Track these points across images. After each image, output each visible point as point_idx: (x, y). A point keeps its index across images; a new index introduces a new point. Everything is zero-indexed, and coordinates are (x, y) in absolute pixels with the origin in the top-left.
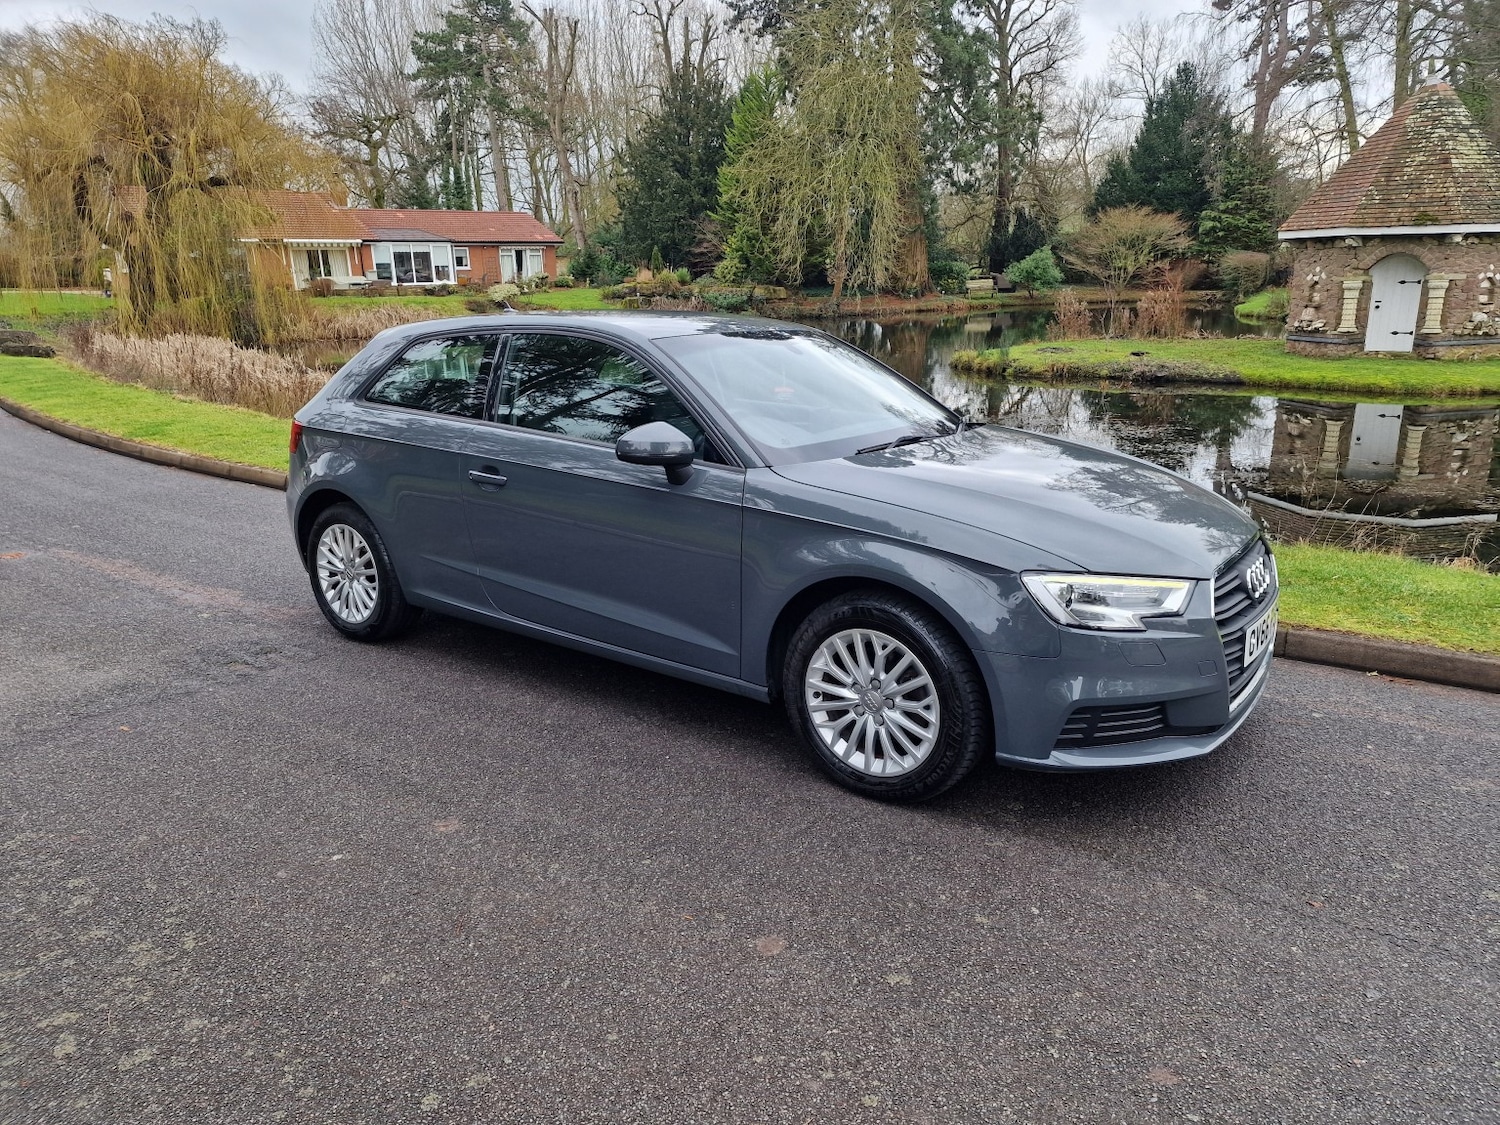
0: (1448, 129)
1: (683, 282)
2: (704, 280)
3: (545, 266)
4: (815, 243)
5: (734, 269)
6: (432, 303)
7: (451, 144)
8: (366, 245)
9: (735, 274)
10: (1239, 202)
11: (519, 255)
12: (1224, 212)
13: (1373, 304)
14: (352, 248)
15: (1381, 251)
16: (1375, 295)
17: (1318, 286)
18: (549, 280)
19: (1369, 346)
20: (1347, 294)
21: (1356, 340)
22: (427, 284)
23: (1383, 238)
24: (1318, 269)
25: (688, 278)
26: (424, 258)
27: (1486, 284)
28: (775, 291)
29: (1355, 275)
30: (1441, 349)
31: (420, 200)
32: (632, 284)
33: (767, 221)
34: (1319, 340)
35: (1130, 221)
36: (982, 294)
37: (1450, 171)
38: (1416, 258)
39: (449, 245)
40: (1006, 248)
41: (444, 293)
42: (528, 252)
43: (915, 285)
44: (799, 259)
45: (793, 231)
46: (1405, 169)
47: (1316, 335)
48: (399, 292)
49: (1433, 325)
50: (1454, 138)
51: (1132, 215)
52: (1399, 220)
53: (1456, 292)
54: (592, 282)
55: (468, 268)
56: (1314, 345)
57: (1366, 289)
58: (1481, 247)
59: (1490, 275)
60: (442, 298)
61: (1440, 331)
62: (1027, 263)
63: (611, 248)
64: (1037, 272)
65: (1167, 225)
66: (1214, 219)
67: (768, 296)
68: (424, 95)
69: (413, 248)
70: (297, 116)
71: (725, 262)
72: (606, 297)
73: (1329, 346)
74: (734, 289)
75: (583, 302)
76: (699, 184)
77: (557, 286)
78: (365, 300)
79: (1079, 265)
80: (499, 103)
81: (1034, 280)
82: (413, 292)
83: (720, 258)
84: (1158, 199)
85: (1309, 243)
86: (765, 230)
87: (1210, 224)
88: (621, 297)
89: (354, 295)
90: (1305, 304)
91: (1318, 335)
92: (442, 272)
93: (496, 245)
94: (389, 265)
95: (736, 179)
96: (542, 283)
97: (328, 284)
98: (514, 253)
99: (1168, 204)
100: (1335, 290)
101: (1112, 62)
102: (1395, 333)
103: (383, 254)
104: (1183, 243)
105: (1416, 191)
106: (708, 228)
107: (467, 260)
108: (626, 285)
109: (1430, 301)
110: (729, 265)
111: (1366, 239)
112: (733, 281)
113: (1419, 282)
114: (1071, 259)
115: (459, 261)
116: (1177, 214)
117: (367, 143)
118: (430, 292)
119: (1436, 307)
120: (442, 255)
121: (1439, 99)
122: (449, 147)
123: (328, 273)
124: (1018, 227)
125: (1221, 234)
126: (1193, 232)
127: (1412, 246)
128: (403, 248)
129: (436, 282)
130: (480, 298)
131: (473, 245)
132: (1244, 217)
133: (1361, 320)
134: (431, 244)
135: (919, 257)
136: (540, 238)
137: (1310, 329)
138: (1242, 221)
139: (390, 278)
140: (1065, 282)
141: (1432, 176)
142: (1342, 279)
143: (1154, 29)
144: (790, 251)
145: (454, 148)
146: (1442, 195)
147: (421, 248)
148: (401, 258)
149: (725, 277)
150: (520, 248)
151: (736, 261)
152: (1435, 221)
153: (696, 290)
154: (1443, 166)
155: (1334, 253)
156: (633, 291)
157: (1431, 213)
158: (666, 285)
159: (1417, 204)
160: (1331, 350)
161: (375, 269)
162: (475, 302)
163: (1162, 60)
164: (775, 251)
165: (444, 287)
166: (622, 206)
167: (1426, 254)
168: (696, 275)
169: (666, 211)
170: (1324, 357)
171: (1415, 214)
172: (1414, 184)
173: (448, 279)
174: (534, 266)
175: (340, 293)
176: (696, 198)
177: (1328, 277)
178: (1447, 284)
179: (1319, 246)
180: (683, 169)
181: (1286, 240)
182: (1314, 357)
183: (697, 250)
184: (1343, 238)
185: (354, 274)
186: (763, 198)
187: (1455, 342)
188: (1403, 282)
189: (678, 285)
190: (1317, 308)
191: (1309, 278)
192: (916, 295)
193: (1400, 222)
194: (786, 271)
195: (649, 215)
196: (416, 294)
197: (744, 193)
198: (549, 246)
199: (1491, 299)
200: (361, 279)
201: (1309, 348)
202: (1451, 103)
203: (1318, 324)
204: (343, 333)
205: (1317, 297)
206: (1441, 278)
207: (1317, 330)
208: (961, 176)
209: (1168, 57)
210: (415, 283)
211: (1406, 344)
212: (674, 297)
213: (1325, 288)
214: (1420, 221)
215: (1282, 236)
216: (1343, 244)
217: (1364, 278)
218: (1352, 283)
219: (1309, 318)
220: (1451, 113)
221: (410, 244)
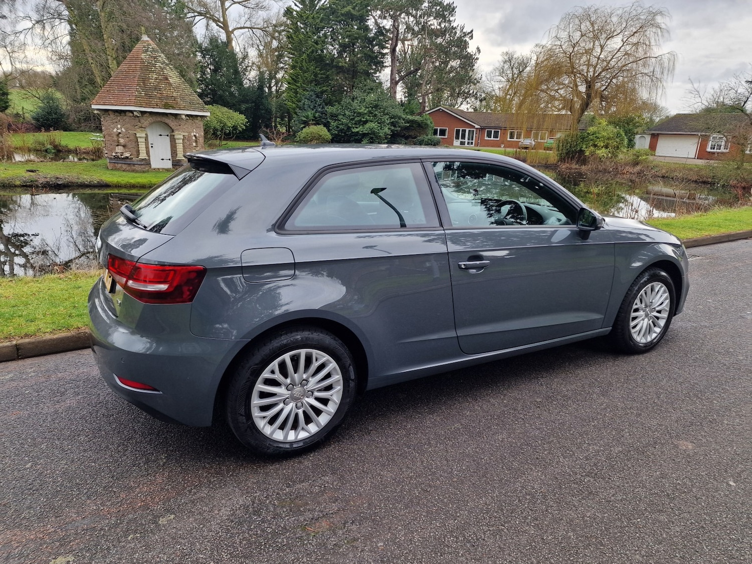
0: (162, 64)
13: (150, 146)
15: (150, 119)
16: (150, 141)
17: (121, 135)
19: (153, 166)
20: (139, 140)
21: (147, 162)
23: (151, 113)
24: (119, 126)
27: (194, 138)
29: (141, 130)
34: (129, 163)
37: (170, 84)
38: (167, 125)
46: (150, 80)
47: (125, 160)
49: (180, 156)
50: (165, 69)
53: (186, 141)
56: (126, 166)
57: (147, 139)
58: (190, 121)
59: (195, 134)
61: (184, 158)
73: (136, 166)
85: (110, 112)
90: (117, 144)
91: (128, 160)
100: (132, 138)
102: (163, 159)
105: (159, 92)
109: (177, 145)
111: (143, 113)
113: (168, 136)
119: (180, 148)
121: (152, 48)
127: (164, 118)
133: (148, 153)
137: (123, 157)
141: (163, 86)
142: (135, 132)
146: (171, 95)
152: (173, 108)
154: (166, 81)
155: (127, 119)
157: (170, 103)
159: (162, 99)
160: (137, 168)
167: (172, 123)
170: (133, 171)
171: (163, 103)
172: (157, 88)
177: (126, 131)
178: (182, 137)
179: (117, 114)
181: (98, 110)
182: (129, 171)
184: (132, 112)
188: (161, 135)
190: (124, 146)
191: (115, 130)
193: (157, 106)
199: (197, 144)
201: (124, 167)
202: (157, 51)
203: (127, 154)
205: (122, 141)
206: (180, 134)
207: (127, 158)
211: (169, 165)
213: (126, 136)
214: (166, 106)
215: (93, 107)
216: (131, 115)
217: (145, 132)
218: (141, 134)
219: (121, 151)
220: (160, 56)
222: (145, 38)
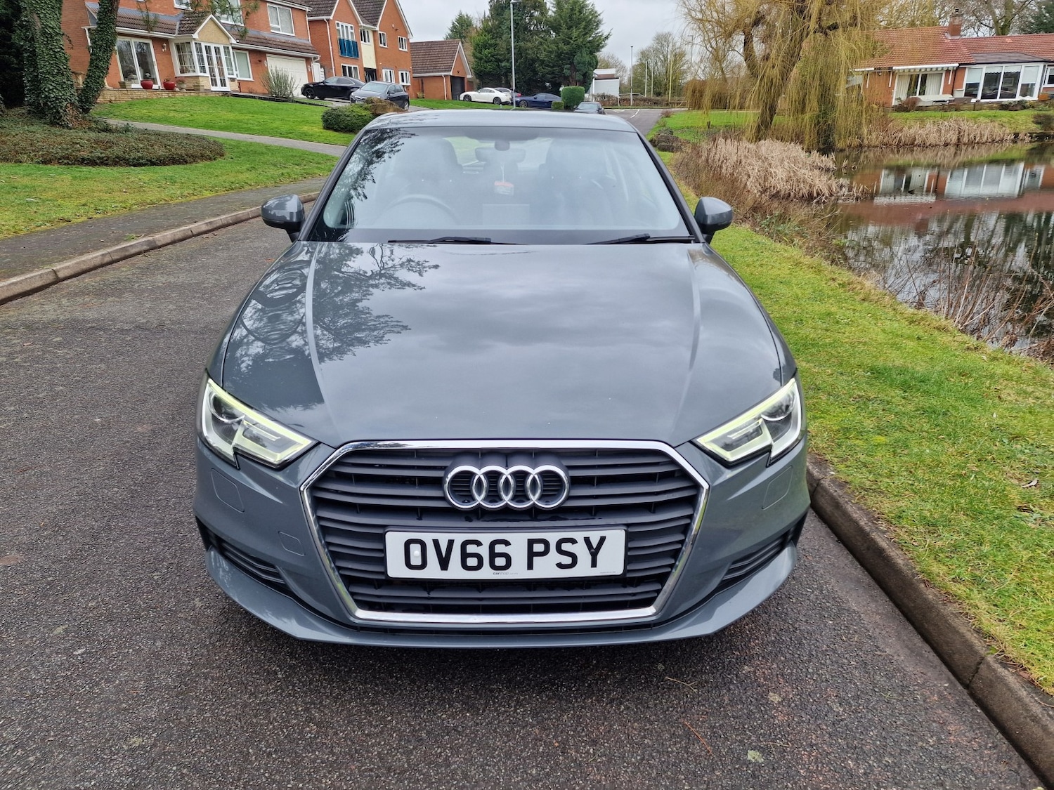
6: (1002, 116)
8: (964, 68)
14: (948, 71)
22: (1005, 101)
26: (1014, 77)
39: (1043, 65)
41: (1019, 107)
48: (976, 107)
60: (1012, 113)
69: (1004, 69)
78: (939, 114)
89: (934, 110)
92: (1027, 90)
94: (978, 84)
97: (915, 102)
103: (976, 75)
115: (1050, 79)
118: (1004, 107)
120: (1031, 75)
123: (922, 93)
128: (995, 69)
129: (1018, 98)
134: (1025, 65)
139: (975, 96)
147: (1012, 69)
148: (991, 79)
161: (964, 88)
162: (1046, 116)
165: (1023, 102)
173: (1031, 95)
175: (920, 109)
185: (943, 93)
196: (991, 108)
200: (948, 97)
210: (998, 99)
221: (1004, 65)
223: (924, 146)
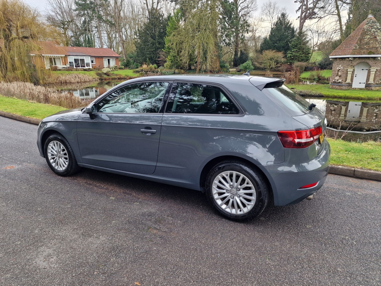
0: (375, 29)
1: (155, 68)
2: (161, 67)
3: (116, 63)
4: (191, 58)
5: (170, 65)
6: (86, 73)
7: (86, 29)
8: (66, 56)
9: (170, 66)
10: (297, 49)
11: (109, 60)
12: (293, 52)
13: (355, 75)
14: (62, 57)
15: (358, 61)
16: (355, 73)
17: (340, 70)
18: (117, 67)
19: (353, 87)
20: (349, 73)
21: (350, 85)
23: (359, 58)
24: (340, 66)
25: (156, 67)
26: (83, 61)
28: (181, 71)
29: (351, 68)
30: (373, 87)
31: (78, 45)
32: (142, 69)
33: (179, 52)
34: (340, 85)
35: (270, 54)
36: (233, 72)
37: (377, 40)
38: (368, 63)
39: (90, 57)
40: (238, 60)
41: (89, 70)
42: (111, 60)
43: (216, 70)
44: (188, 62)
45: (186, 55)
46: (365, 39)
47: (339, 83)
48: (76, 70)
49: (371, 81)
50: (377, 32)
51: (271, 52)
52: (364, 53)
53: (378, 72)
54: (129, 68)
55: (95, 64)
56: (338, 86)
57: (353, 72)
60: (88, 72)
61: (373, 83)
62: (245, 64)
63: (133, 59)
64: (248, 67)
65: (280, 55)
66: (291, 54)
67: (179, 72)
68: (78, 15)
69: (79, 58)
70: (42, 20)
71: (167, 63)
72: (134, 72)
73: (343, 86)
74: (170, 70)
75: (128, 73)
76: (158, 42)
77: (120, 69)
78: (67, 72)
79: (258, 65)
80: (100, 18)
81: (247, 69)
82: (80, 70)
83: (165, 62)
84: (276, 48)
85: (338, 59)
86: (178, 55)
87: (290, 55)
88: (138, 72)
89: (64, 70)
90: (336, 75)
91: (340, 83)
92: (88, 65)
93: (102, 57)
94: (73, 62)
95: (170, 40)
96: (116, 68)
97: (55, 67)
98: (107, 60)
99: (279, 50)
100: (345, 72)
101: (262, 12)
102: (360, 83)
103: (71, 59)
104: (283, 60)
105: (368, 45)
106: (162, 54)
107: (94, 61)
108: (140, 69)
109: (371, 75)
110: (168, 63)
111: (354, 58)
112: (169, 68)
113: (367, 70)
114: (256, 63)
115: (92, 62)
116: (282, 52)
117: (63, 28)
118: (85, 70)
119: (372, 76)
120: (88, 60)
121: (373, 21)
122: (86, 30)
123: (55, 64)
124: (241, 55)
125: (292, 57)
126: (285, 57)
127: (367, 60)
128: (77, 58)
129: (87, 67)
130: (99, 72)
131: (96, 57)
132: (298, 53)
133: (352, 80)
134: (85, 57)
135: (217, 62)
136: (114, 56)
137: (337, 82)
138: (298, 54)
139: (73, 66)
140: (254, 69)
141: (372, 42)
142: (347, 69)
143: (272, 4)
144: (185, 60)
145: (87, 30)
146: (375, 47)
147: (82, 58)
148: (76, 60)
149: (167, 67)
150: (109, 58)
151: (170, 62)
152: (374, 54)
153: (159, 70)
154: (375, 39)
155: (345, 62)
156: (142, 70)
157: (372, 51)
158: (151, 69)
159: (369, 49)
160: (344, 88)
161: (69, 63)
162: (99, 73)
163: (274, 12)
164: (181, 60)
165: (89, 69)
166: (137, 47)
167: (371, 62)
168: (158, 67)
169: (149, 49)
170: (341, 89)
171: (368, 51)
172: (367, 43)
173: (90, 66)
174: (113, 63)
175: (60, 70)
176: (157, 45)
177: (343, 68)
178: (375, 70)
179: (341, 60)
180: (153, 37)
181: (332, 58)
182: (339, 89)
183: (159, 60)
184: (348, 58)
185: (63, 65)
186: (178, 45)
187: (376, 86)
188: (363, 70)
189: (154, 69)
190: (340, 76)
191: (337, 68)
192: (217, 72)
193: (364, 54)
194: (184, 65)
195: (144, 50)
196: (81, 70)
197: (172, 44)
198: (117, 58)
200: (65, 66)
201: (337, 87)
202: (375, 22)
203: (340, 81)
204: (62, 81)
205: (340, 73)
206: (374, 69)
207: (340, 82)
208: (227, 41)
209: (276, 12)
210: (80, 68)
211: (363, 86)
212: (153, 72)
213: (342, 71)
214: (369, 53)
215: (330, 57)
216: (348, 59)
217: (353, 68)
218: (350, 70)
219: (337, 79)
220: (376, 25)
221: (79, 56)
222: (370, 16)
223: (71, 83)
